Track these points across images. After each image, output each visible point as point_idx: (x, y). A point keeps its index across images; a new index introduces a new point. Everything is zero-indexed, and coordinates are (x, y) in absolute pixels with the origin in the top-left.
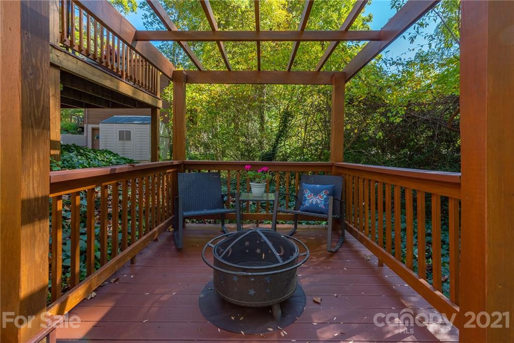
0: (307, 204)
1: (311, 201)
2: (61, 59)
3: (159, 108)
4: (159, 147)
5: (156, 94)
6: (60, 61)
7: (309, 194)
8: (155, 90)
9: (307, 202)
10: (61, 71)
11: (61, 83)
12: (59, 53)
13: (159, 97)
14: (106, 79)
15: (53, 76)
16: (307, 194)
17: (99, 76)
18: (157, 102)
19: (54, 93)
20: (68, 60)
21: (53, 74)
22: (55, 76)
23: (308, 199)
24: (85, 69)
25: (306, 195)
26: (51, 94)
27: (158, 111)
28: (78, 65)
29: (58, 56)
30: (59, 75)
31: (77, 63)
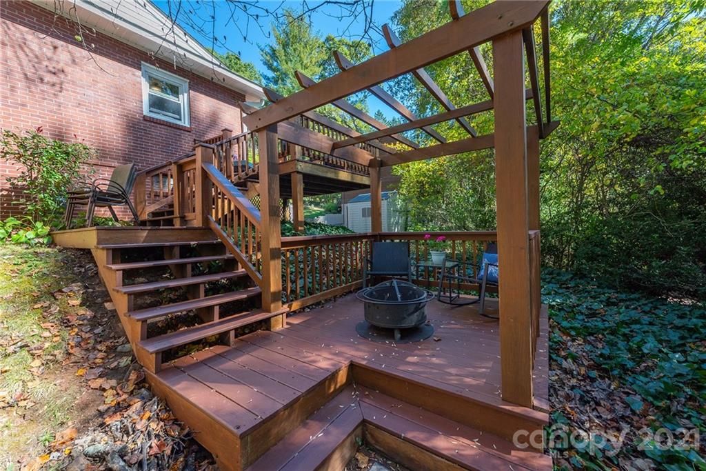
11: (303, 182)
12: (301, 164)
22: (299, 178)
29: (301, 166)
30: (302, 177)
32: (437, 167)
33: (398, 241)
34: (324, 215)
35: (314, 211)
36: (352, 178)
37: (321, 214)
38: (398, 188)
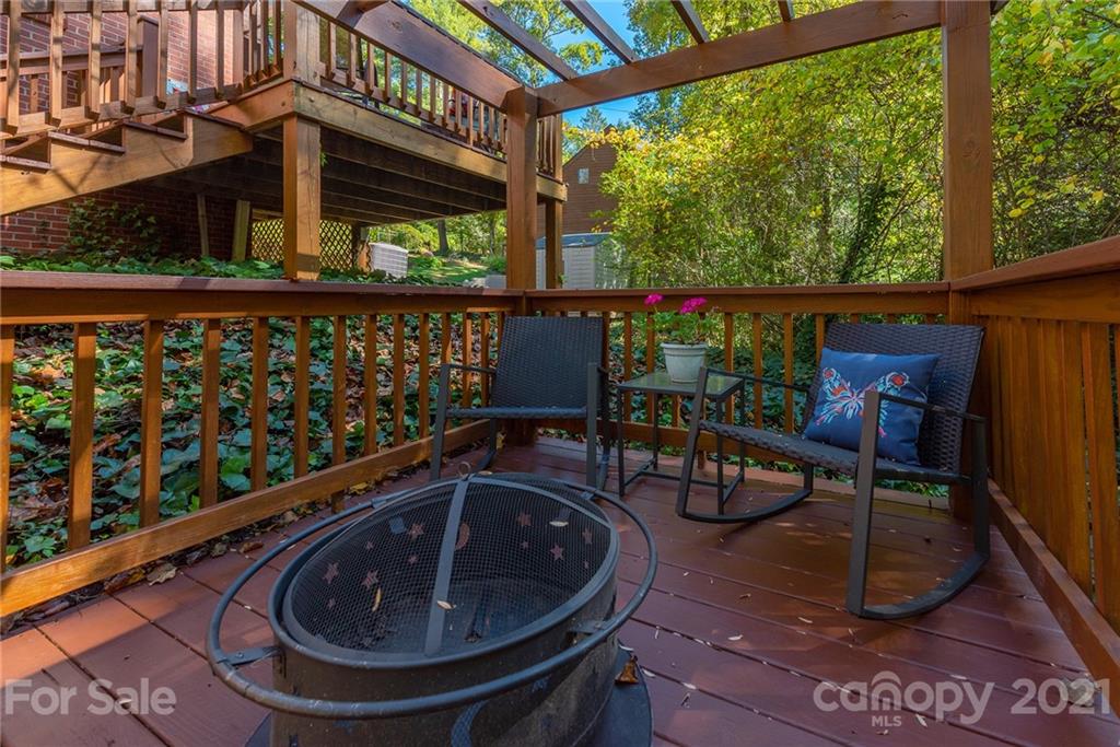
0: (826, 415)
1: (839, 406)
2: (319, 106)
3: (561, 201)
4: (559, 278)
5: (553, 174)
6: (318, 110)
7: (836, 385)
8: (549, 166)
9: (826, 407)
10: (322, 128)
11: (322, 150)
12: (314, 96)
13: (561, 180)
14: (427, 142)
15: (305, 138)
16: (831, 382)
17: (408, 137)
18: (554, 189)
19: (306, 167)
20: (335, 109)
21: (305, 134)
22: (308, 137)
23: (832, 398)
24: (374, 125)
25: (828, 386)
26: (299, 172)
27: (559, 208)
28: (358, 116)
29: (312, 101)
30: (319, 135)
31: (356, 113)
32: (687, 180)
33: (577, 314)
34: (484, 276)
35: (466, 269)
36: (494, 171)
37: (480, 274)
38: (611, 217)
